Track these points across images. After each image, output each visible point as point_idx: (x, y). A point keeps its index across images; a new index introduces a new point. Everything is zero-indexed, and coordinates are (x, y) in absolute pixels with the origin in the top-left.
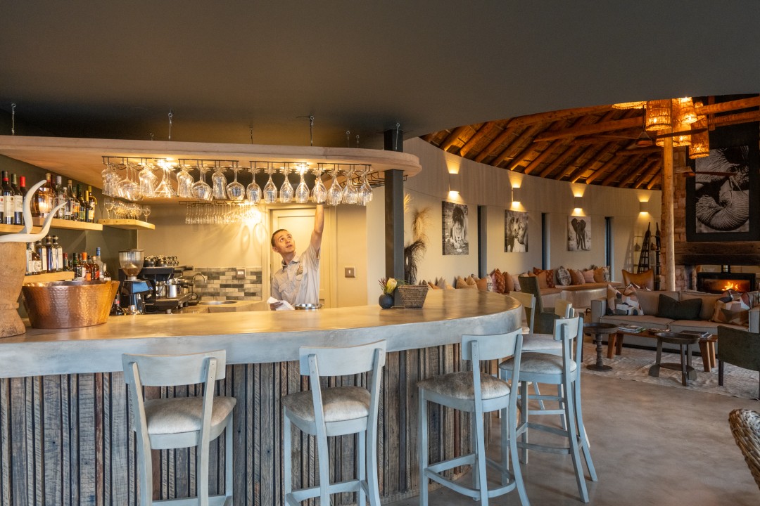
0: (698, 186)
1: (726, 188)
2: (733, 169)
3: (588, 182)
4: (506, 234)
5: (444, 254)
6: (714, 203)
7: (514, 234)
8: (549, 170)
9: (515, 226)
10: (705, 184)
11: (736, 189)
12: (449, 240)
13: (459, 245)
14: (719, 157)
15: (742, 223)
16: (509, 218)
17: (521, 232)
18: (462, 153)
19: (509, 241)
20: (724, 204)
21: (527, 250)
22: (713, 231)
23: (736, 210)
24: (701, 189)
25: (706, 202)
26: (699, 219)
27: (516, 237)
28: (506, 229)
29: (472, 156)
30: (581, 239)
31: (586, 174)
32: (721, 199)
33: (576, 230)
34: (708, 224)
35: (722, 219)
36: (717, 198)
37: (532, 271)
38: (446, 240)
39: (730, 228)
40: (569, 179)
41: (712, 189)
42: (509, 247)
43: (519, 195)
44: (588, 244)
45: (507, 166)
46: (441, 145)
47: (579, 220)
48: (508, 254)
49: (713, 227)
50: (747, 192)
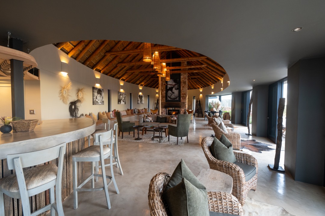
0: (168, 88)
1: (174, 89)
2: (175, 84)
3: (143, 86)
4: (118, 99)
5: (93, 104)
6: (171, 93)
7: (121, 99)
8: (132, 81)
9: (121, 97)
10: (169, 88)
11: (176, 89)
12: (95, 100)
13: (100, 102)
14: (173, 81)
15: (177, 98)
16: (119, 94)
17: (123, 98)
18: (101, 72)
19: (119, 101)
20: (173, 93)
21: (125, 104)
22: (171, 99)
23: (176, 94)
24: (169, 89)
25: (170, 92)
26: (168, 97)
27: (122, 100)
28: (118, 97)
29: (105, 73)
30: (141, 101)
31: (143, 83)
32: (173, 91)
33: (140, 98)
34: (170, 98)
35: (173, 97)
36: (172, 91)
37: (127, 109)
38: (94, 100)
39: (174, 99)
40: (138, 84)
41: (171, 89)
42: (119, 103)
43: (122, 87)
44: (143, 102)
45: (119, 78)
46: (92, 68)
47: (141, 96)
48: (119, 105)
50: (178, 90)
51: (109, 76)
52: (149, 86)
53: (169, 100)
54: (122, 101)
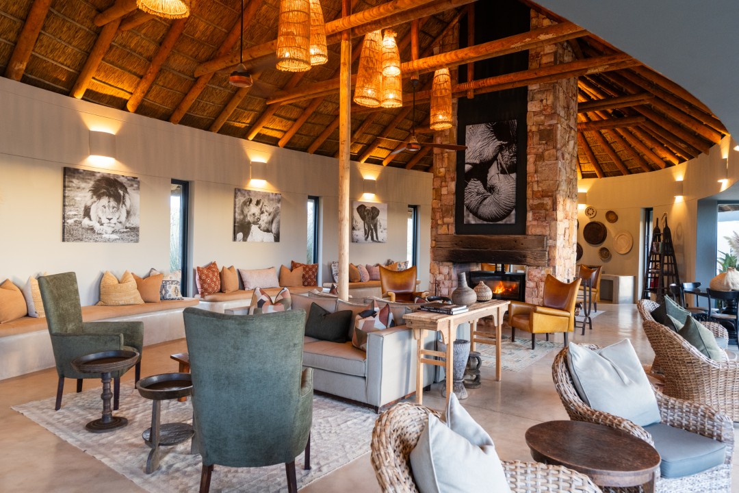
0: (467, 167)
1: (493, 170)
2: (501, 149)
3: (385, 163)
4: (235, 219)
5: (64, 240)
6: (482, 189)
7: (250, 219)
9: (254, 209)
10: (474, 165)
11: (503, 172)
12: (78, 223)
13: (110, 230)
14: (488, 134)
15: (508, 214)
16: (241, 200)
17: (265, 218)
18: (129, 106)
19: (242, 228)
20: (491, 189)
21: (277, 239)
22: (480, 222)
23: (503, 196)
24: (470, 171)
25: (474, 186)
26: (468, 208)
27: (255, 223)
28: (235, 212)
30: (371, 230)
31: (377, 153)
32: (489, 183)
33: (363, 218)
34: (476, 214)
35: (488, 209)
36: (484, 182)
37: (288, 265)
38: (70, 221)
39: (496, 219)
40: (355, 158)
41: (481, 171)
42: (240, 235)
43: (262, 171)
44: (382, 235)
45: (244, 134)
47: (369, 207)
48: (239, 244)
49: (480, 217)
50: (514, 175)
51: (181, 123)
52: (413, 163)
53: (469, 225)
54: (254, 228)
